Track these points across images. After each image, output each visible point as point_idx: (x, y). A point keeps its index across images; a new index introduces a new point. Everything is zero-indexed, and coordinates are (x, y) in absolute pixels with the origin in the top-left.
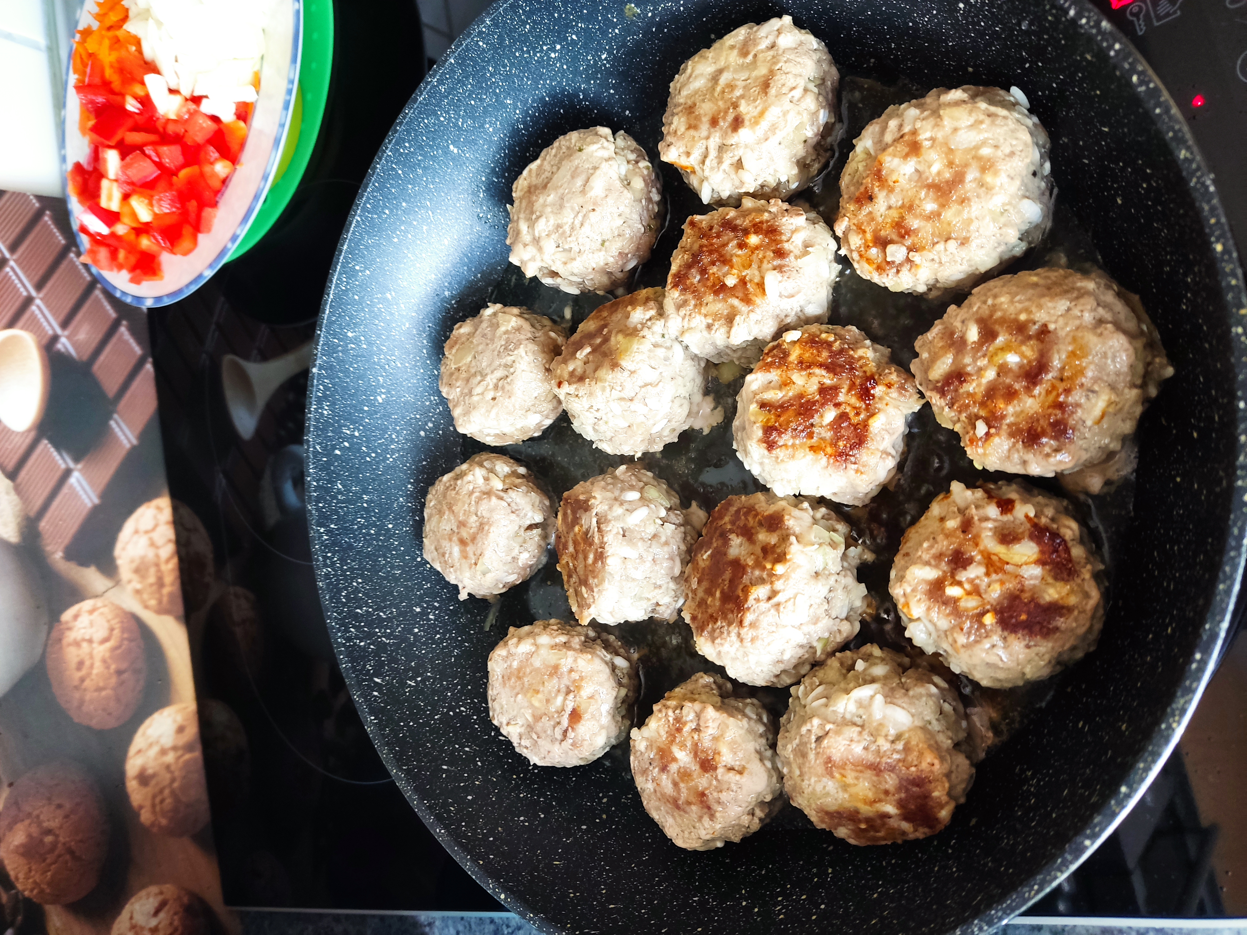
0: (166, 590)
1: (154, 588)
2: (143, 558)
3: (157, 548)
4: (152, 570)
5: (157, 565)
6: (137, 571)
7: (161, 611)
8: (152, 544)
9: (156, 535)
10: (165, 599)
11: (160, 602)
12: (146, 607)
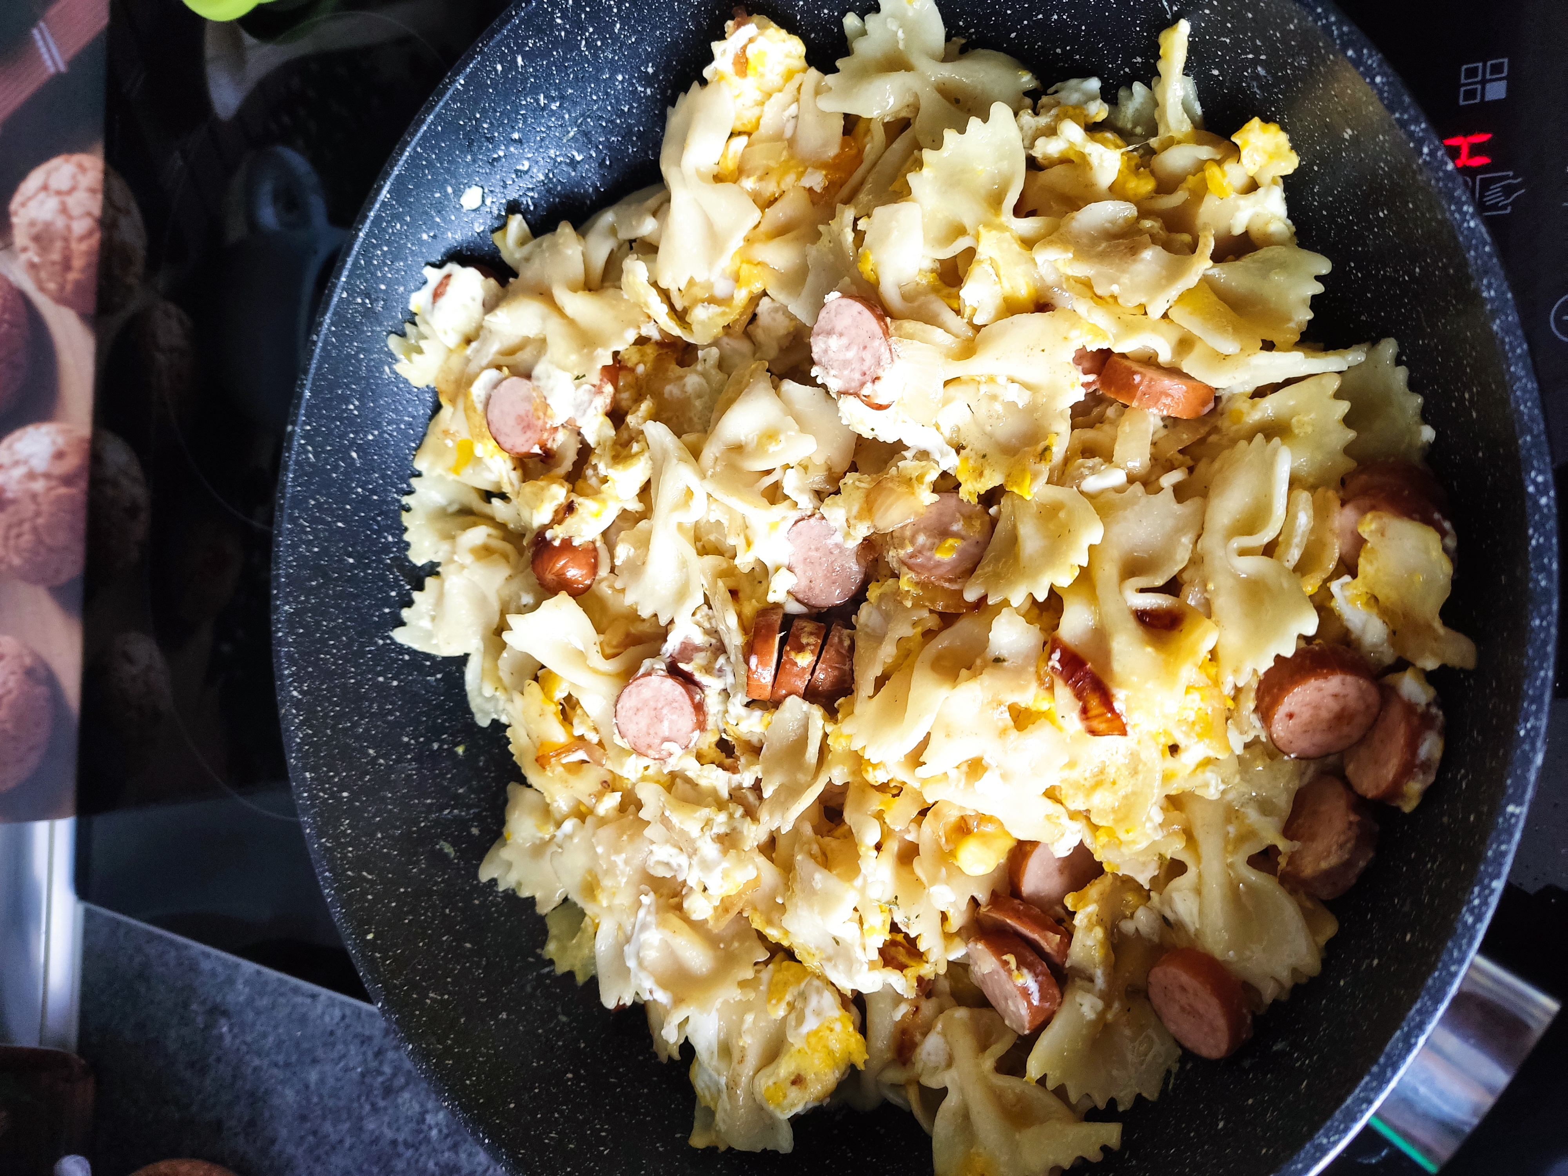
0: (72, 276)
1: (58, 268)
2: (48, 225)
3: (70, 217)
4: (59, 245)
5: (66, 240)
6: (37, 239)
7: (61, 299)
8: (64, 210)
9: (71, 201)
10: (69, 287)
11: (62, 288)
12: (42, 289)
